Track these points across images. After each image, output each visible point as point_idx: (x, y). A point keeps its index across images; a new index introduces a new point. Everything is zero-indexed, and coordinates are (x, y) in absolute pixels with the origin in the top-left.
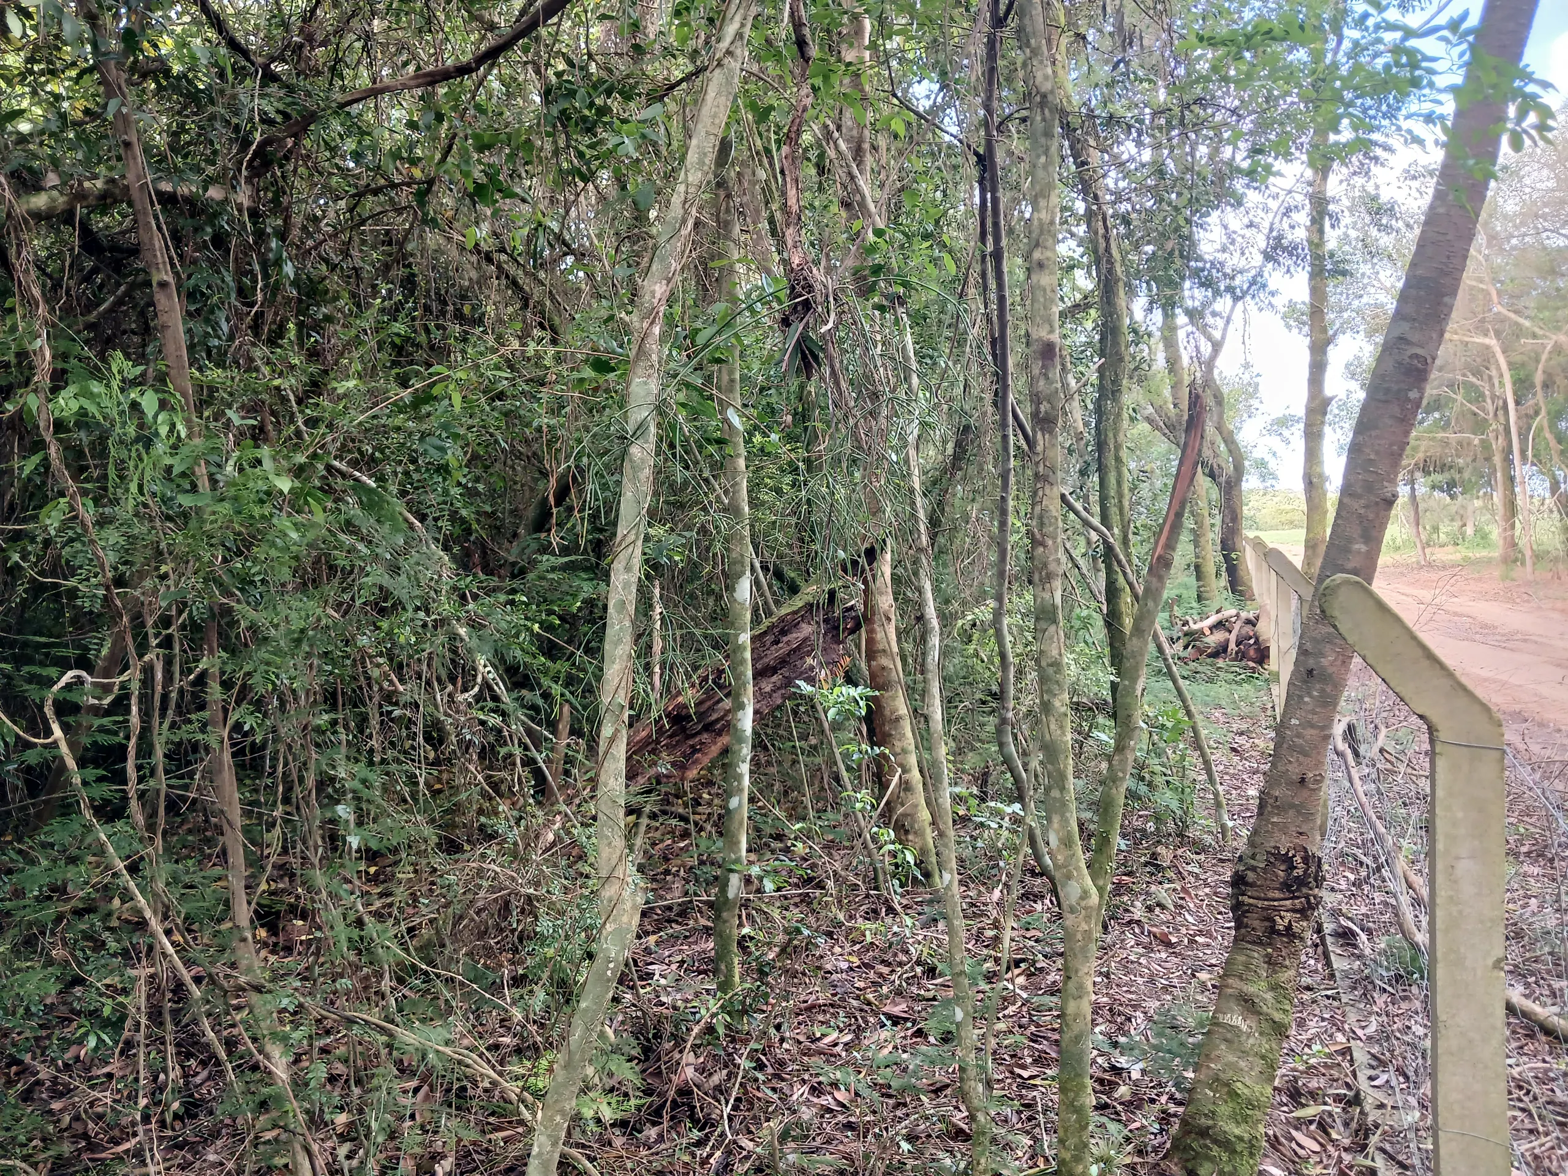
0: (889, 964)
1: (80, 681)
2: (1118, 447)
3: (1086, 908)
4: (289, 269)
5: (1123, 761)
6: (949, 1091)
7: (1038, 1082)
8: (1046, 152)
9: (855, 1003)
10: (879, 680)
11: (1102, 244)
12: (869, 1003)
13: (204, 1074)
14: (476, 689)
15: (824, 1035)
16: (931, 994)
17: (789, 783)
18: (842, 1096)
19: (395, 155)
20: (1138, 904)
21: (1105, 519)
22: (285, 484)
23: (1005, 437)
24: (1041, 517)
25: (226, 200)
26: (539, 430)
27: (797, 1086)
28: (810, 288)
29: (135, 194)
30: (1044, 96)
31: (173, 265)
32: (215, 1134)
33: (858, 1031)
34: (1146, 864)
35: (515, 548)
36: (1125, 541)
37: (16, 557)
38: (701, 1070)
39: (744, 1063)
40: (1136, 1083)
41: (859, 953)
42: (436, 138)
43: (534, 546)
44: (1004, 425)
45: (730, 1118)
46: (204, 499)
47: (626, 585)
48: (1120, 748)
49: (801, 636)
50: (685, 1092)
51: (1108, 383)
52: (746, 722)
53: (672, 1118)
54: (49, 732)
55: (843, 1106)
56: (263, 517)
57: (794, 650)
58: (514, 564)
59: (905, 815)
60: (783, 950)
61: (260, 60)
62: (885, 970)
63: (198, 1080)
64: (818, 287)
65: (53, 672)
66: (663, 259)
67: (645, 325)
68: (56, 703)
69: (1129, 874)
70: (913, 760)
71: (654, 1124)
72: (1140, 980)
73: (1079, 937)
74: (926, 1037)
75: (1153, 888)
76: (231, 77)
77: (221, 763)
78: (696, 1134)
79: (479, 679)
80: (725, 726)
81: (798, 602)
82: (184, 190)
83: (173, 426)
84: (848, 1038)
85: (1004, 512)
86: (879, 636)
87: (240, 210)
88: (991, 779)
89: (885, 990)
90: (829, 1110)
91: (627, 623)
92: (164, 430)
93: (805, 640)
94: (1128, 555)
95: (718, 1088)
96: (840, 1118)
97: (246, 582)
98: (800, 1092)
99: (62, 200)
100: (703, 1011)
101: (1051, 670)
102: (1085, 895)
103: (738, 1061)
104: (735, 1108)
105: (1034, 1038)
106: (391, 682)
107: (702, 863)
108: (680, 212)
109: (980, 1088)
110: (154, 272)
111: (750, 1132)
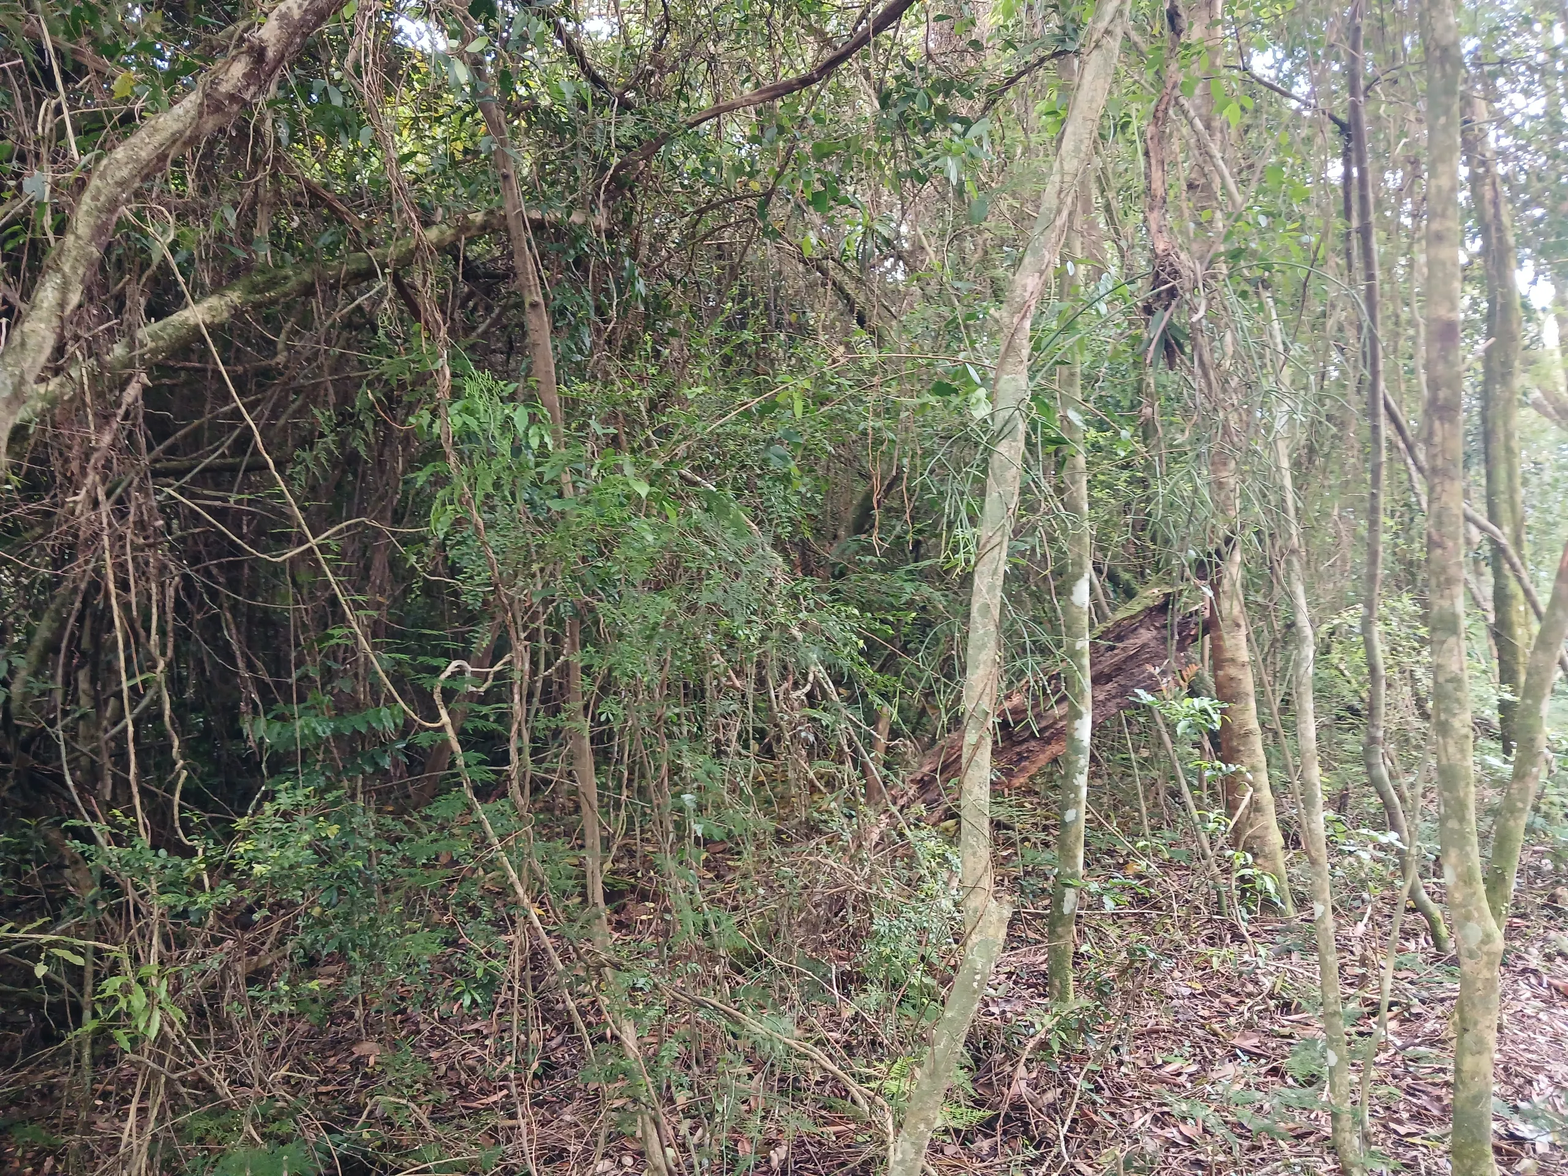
0: (1237, 994)
1: (461, 671)
2: (1509, 436)
3: (1488, 954)
4: (641, 286)
5: (1524, 790)
6: (1312, 1139)
7: (1417, 1140)
8: (1447, 111)
9: (1200, 1032)
10: (1227, 692)
11: (1491, 211)
12: (1215, 1034)
13: (559, 1039)
14: (808, 687)
15: (1165, 1063)
16: (1286, 1031)
17: (1120, 796)
18: (1188, 1129)
19: (738, 170)
20: (1534, 951)
21: (1493, 516)
22: (643, 489)
23: (1375, 428)
24: (1439, 516)
25: (586, 224)
26: (864, 433)
27: (1138, 1114)
28: (1175, 274)
29: (511, 222)
30: (1445, 50)
31: (543, 287)
32: (570, 1097)
33: (1206, 1063)
34: (1544, 906)
35: (835, 549)
36: (1518, 542)
37: (413, 559)
38: (1034, 1085)
39: (1081, 1084)
40: (1543, 1158)
41: (1202, 979)
42: (775, 151)
43: (855, 546)
44: (1373, 414)
45: (1067, 1140)
46: (568, 505)
47: (991, 588)
48: (1519, 775)
49: (1139, 642)
50: (1018, 1106)
51: (1496, 365)
52: (1084, 730)
53: (1005, 1133)
54: (437, 717)
55: (1190, 1141)
56: (623, 519)
57: (1131, 657)
58: (834, 565)
59: (1254, 837)
60: (1123, 972)
61: (617, 90)
62: (1233, 1001)
63: (553, 1044)
64: (1185, 272)
65: (440, 662)
66: (1035, 252)
67: (1015, 320)
68: (444, 691)
69: (1524, 916)
70: (1263, 779)
71: (987, 1136)
72: (1541, 1039)
73: (1479, 985)
74: (1283, 1077)
75: (1552, 934)
76: (590, 108)
77: (581, 749)
78: (1032, 1153)
79: (811, 678)
80: (1057, 733)
81: (1136, 606)
82: (550, 217)
83: (542, 437)
84: (1194, 1068)
85: (1374, 510)
86: (1228, 642)
87: (598, 233)
88: (1351, 801)
89: (1232, 1021)
90: (1176, 1145)
91: (992, 628)
92: (535, 443)
93: (1143, 646)
94: (1521, 557)
95: (1052, 1106)
96: (1187, 1154)
97: (605, 581)
98: (1140, 1120)
99: (450, 232)
100: (1038, 1027)
101: (1450, 687)
102: (1487, 938)
103: (1073, 1080)
104: (1071, 1130)
105: (1411, 1091)
106: (729, 678)
107: (1027, 873)
108: (1055, 203)
109: (1356, 1142)
110: (526, 293)
111: (1088, 1157)
